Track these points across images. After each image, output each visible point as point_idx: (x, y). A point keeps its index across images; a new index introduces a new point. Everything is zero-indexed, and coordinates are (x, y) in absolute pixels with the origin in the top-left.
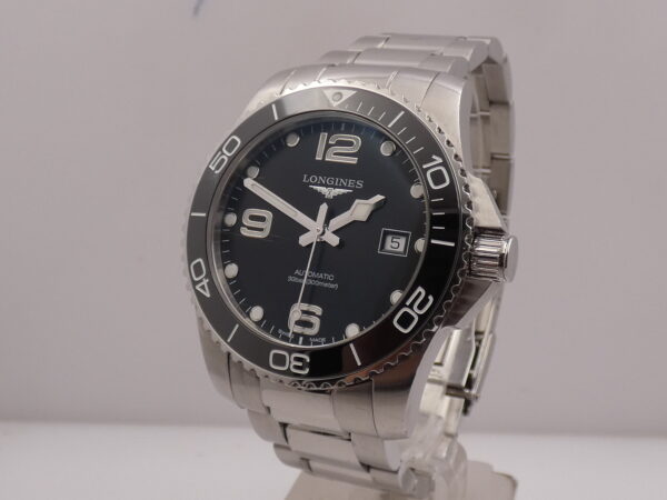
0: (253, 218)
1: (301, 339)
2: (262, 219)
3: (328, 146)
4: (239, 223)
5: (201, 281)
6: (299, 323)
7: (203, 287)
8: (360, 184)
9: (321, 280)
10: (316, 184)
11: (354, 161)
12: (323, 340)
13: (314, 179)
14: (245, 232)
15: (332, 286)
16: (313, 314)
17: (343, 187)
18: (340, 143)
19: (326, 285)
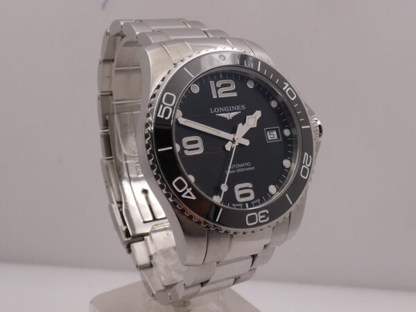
0: (189, 143)
1: (247, 204)
2: (196, 142)
3: (217, 89)
4: (183, 149)
5: (186, 190)
6: (242, 196)
7: (188, 194)
8: (243, 107)
9: (244, 167)
10: (219, 113)
11: (235, 94)
12: (259, 200)
13: (217, 110)
14: (188, 153)
15: (251, 169)
16: (247, 188)
17: (235, 111)
18: (223, 86)
19: (248, 169)
